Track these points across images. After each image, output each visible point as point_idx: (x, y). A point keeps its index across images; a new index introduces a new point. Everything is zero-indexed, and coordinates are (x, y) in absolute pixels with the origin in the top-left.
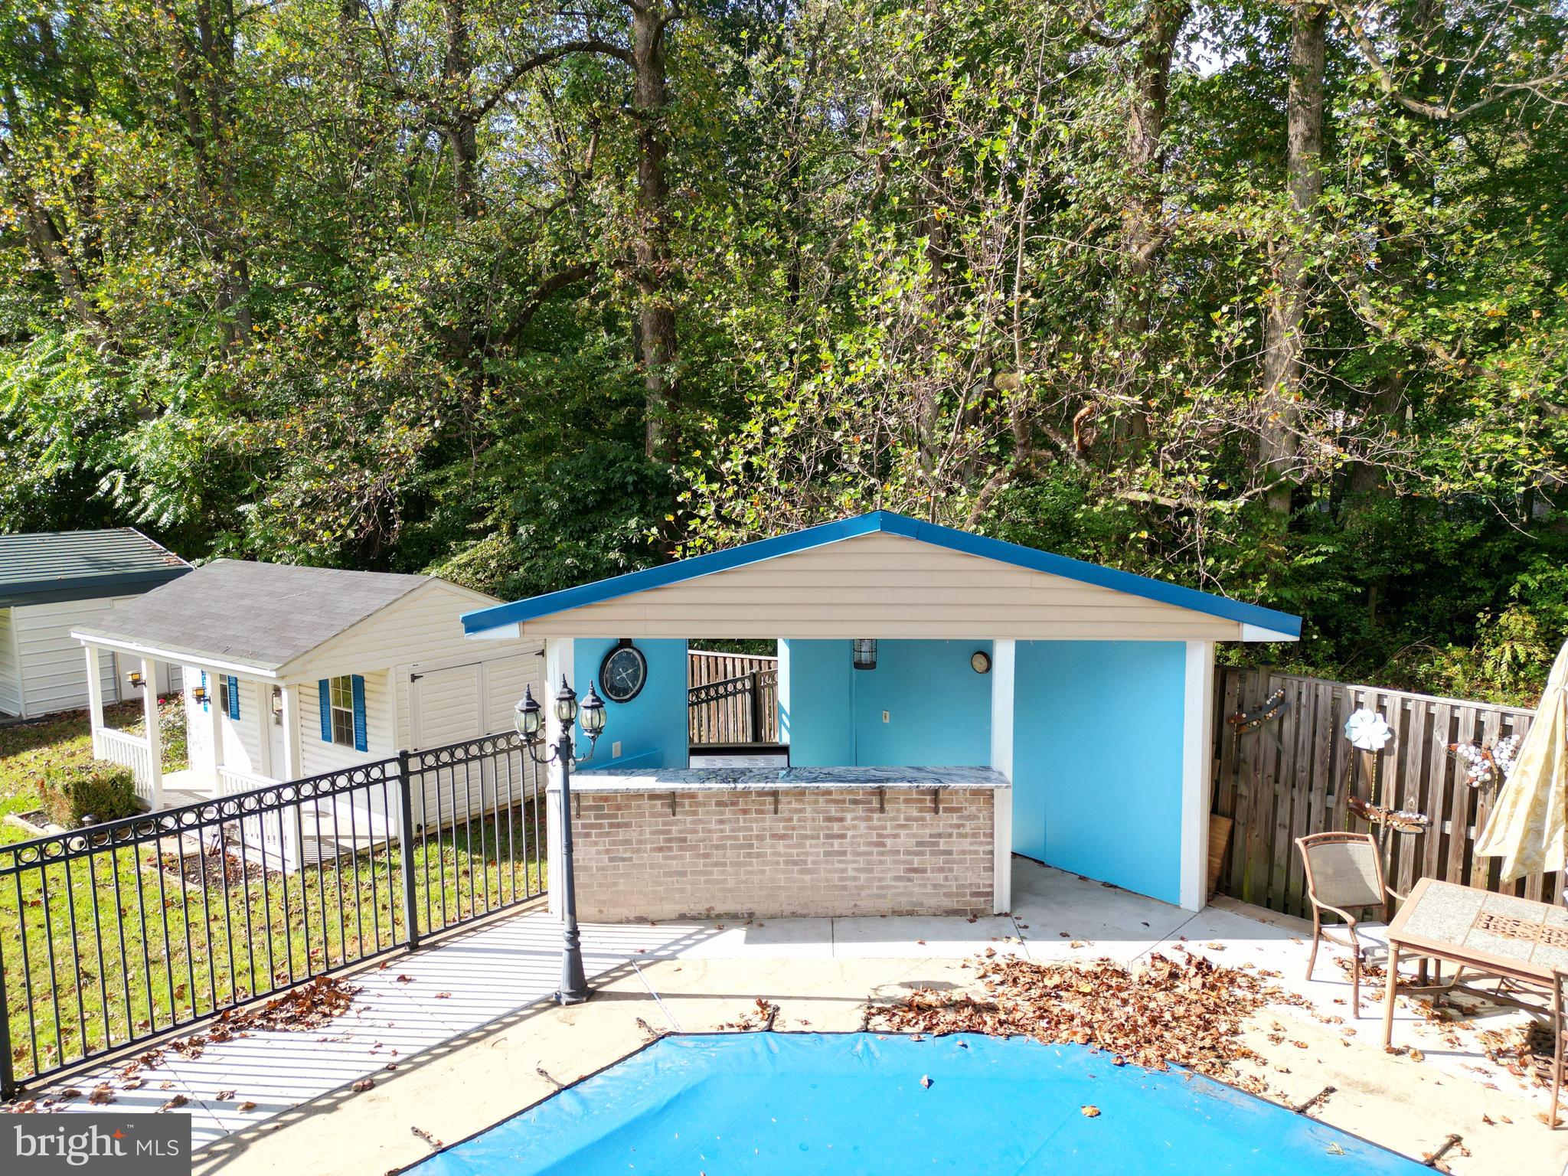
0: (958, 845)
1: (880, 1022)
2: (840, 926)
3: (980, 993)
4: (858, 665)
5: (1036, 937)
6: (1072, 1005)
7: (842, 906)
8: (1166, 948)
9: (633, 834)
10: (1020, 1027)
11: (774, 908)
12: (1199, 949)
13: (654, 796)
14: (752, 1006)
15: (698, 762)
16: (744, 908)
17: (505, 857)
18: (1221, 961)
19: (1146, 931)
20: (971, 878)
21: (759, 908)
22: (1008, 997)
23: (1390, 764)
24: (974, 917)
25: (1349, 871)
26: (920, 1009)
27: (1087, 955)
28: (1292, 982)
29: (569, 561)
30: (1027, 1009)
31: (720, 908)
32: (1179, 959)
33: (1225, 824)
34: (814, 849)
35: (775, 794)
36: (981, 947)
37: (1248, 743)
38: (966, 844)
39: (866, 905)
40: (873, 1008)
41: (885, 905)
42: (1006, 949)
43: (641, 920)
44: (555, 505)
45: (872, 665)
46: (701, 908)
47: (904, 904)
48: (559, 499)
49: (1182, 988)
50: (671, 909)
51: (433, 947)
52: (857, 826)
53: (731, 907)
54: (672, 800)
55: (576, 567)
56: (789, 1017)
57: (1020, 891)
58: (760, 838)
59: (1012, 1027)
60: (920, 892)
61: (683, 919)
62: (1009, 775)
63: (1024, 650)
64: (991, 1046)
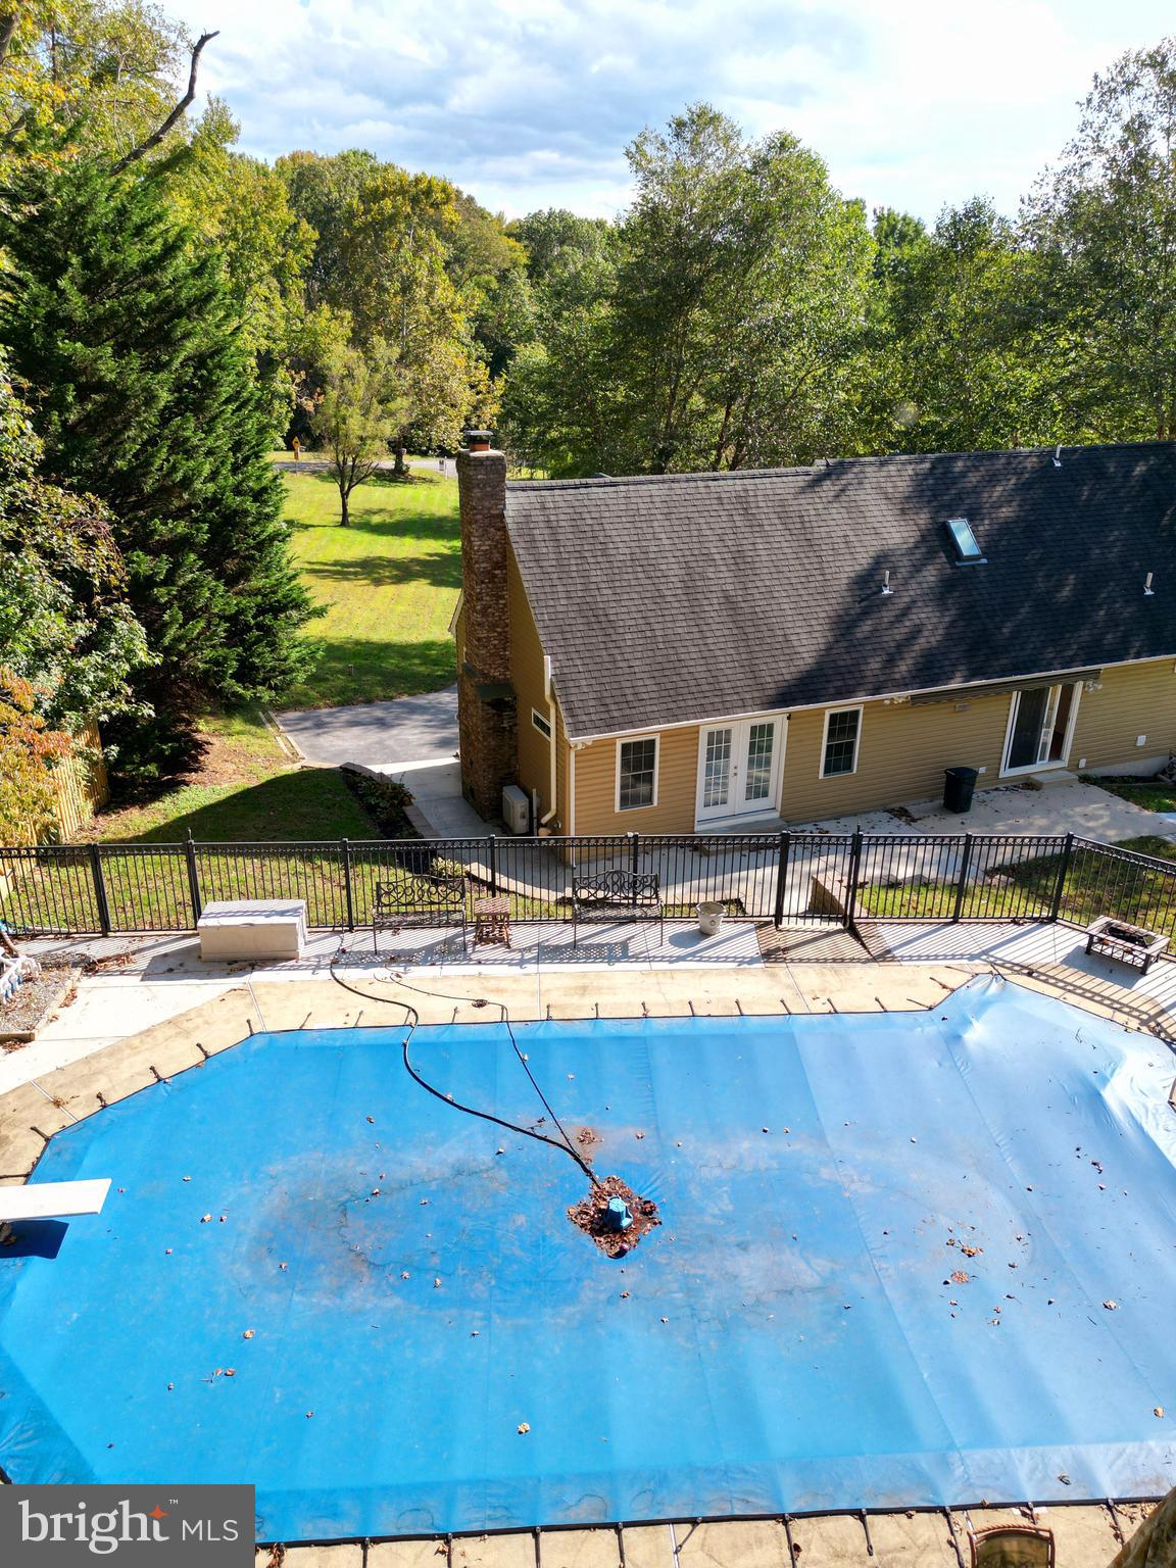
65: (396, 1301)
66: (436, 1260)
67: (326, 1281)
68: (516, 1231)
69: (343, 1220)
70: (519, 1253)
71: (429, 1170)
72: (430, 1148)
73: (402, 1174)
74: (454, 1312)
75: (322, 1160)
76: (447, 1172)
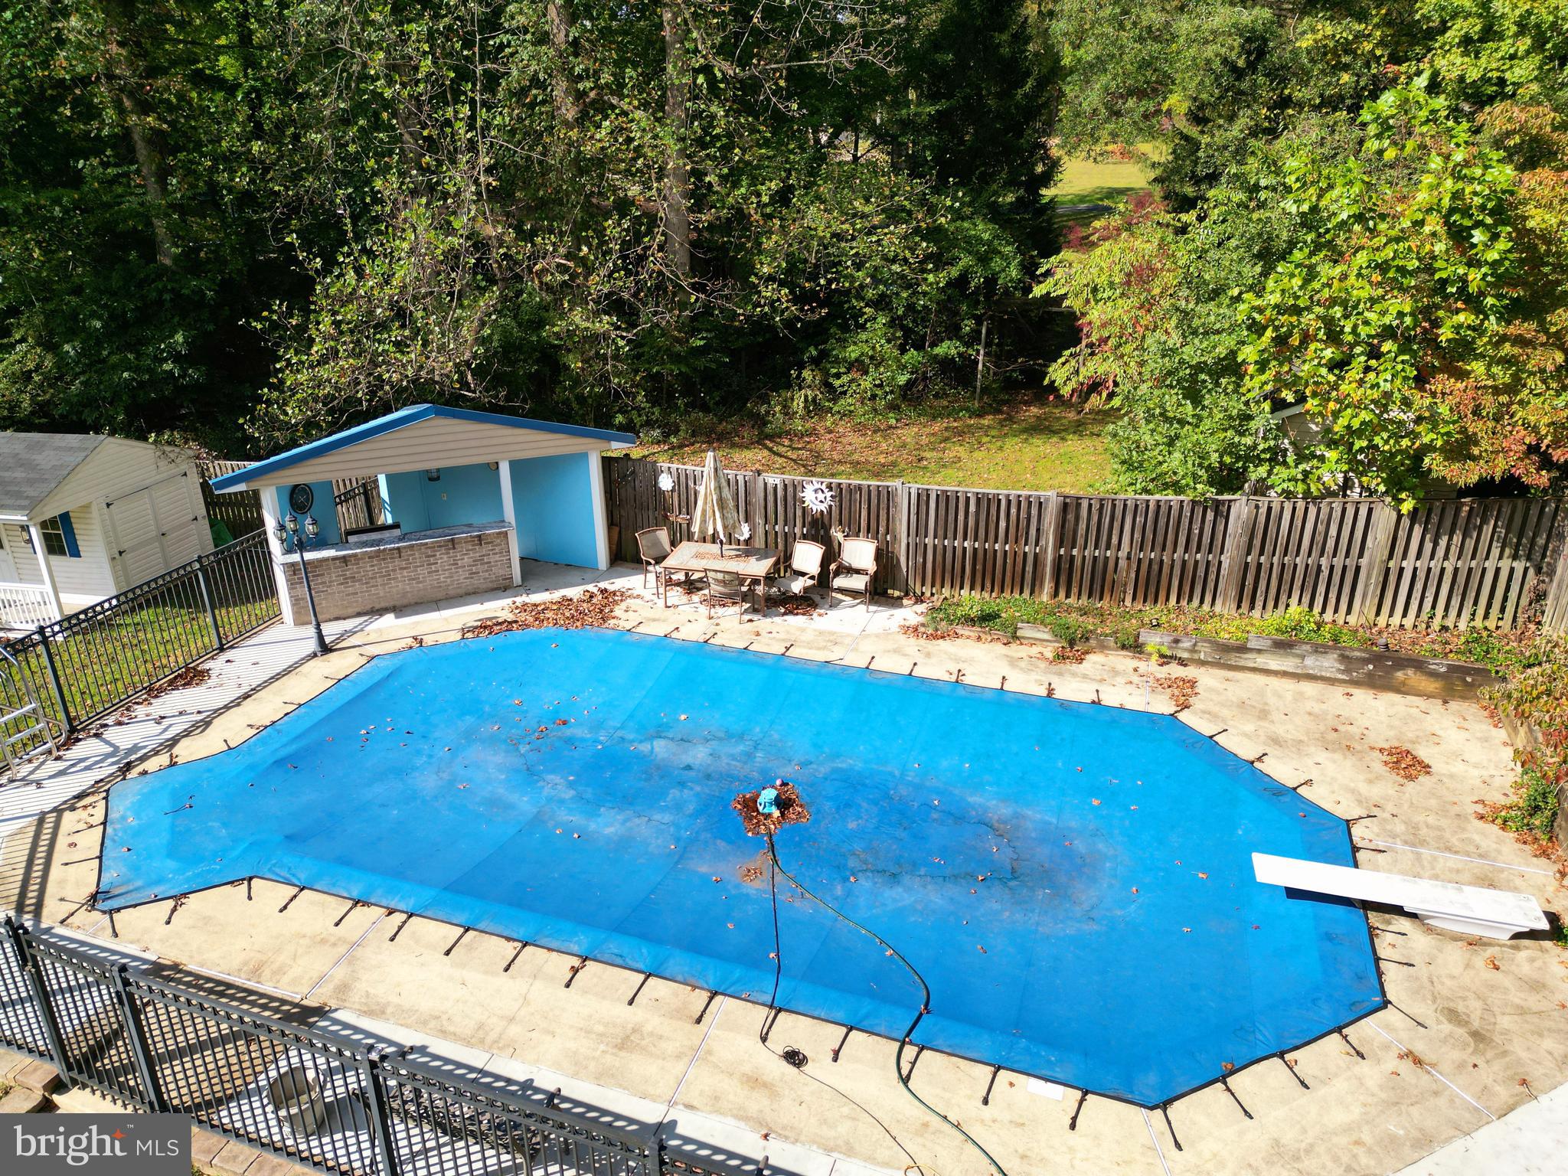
0: (493, 558)
1: (469, 635)
2: (441, 604)
3: (510, 617)
4: (431, 479)
5: (534, 592)
6: (549, 614)
7: (440, 595)
8: (591, 588)
9: (326, 579)
10: (528, 626)
11: (405, 601)
12: (603, 585)
13: (335, 559)
14: (410, 641)
15: (352, 539)
16: (392, 604)
17: (255, 601)
18: (611, 588)
19: (584, 582)
20: (501, 572)
21: (398, 603)
22: (523, 616)
23: (676, 495)
24: (505, 589)
25: (657, 543)
26: (485, 627)
27: (556, 595)
28: (639, 590)
29: (126, 375)
30: (531, 619)
31: (377, 606)
32: (595, 590)
33: (616, 530)
34: (422, 572)
35: (398, 549)
36: (509, 601)
37: (623, 491)
38: (497, 557)
39: (452, 593)
40: (464, 631)
41: (461, 591)
42: (519, 600)
43: (337, 619)
44: (98, 324)
45: (438, 478)
46: (368, 607)
47: (470, 589)
48: (100, 318)
49: (595, 600)
50: (350, 611)
51: (232, 647)
52: (442, 558)
53: (383, 605)
54: (344, 559)
55: (133, 379)
56: (429, 640)
57: (526, 574)
58: (394, 570)
59: (525, 626)
60: (477, 582)
61: (359, 614)
62: (513, 523)
63: (514, 465)
64: (517, 634)
65: (971, 799)
66: (935, 815)
67: (1029, 825)
68: (859, 818)
69: (1015, 864)
70: (865, 805)
71: (924, 887)
72: (919, 907)
73: (953, 890)
74: (928, 784)
75: (1038, 924)
76: (906, 879)
